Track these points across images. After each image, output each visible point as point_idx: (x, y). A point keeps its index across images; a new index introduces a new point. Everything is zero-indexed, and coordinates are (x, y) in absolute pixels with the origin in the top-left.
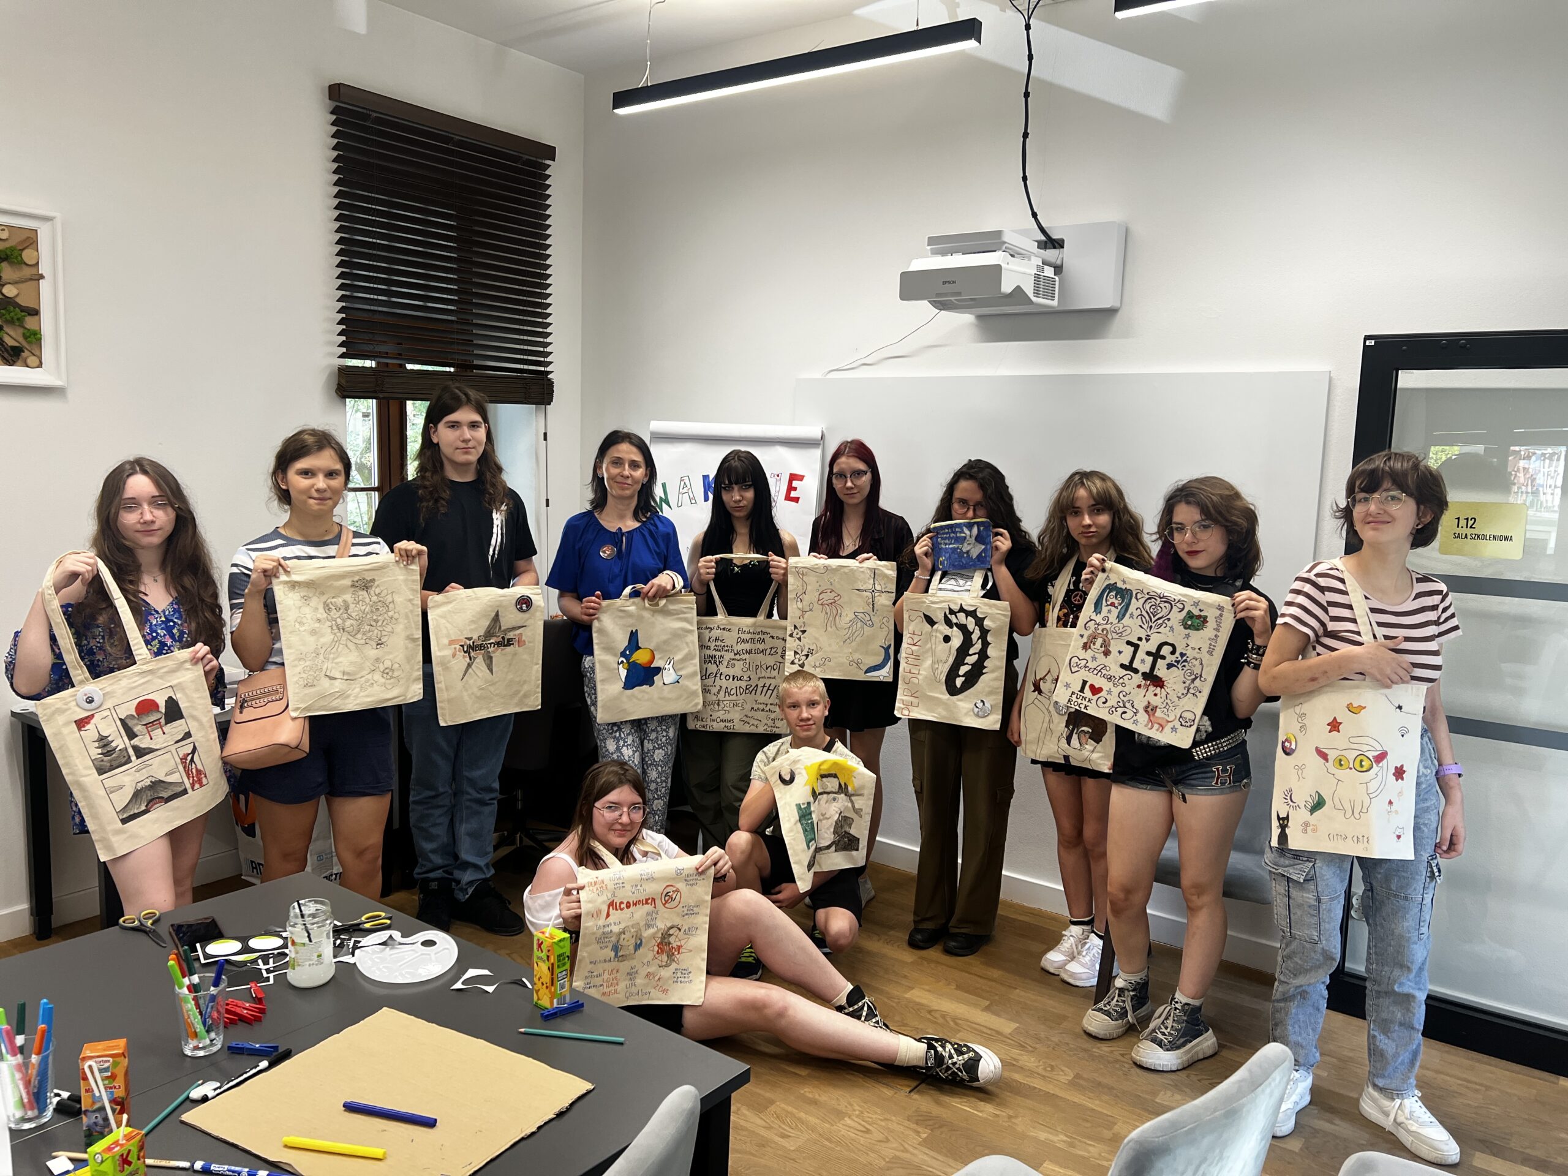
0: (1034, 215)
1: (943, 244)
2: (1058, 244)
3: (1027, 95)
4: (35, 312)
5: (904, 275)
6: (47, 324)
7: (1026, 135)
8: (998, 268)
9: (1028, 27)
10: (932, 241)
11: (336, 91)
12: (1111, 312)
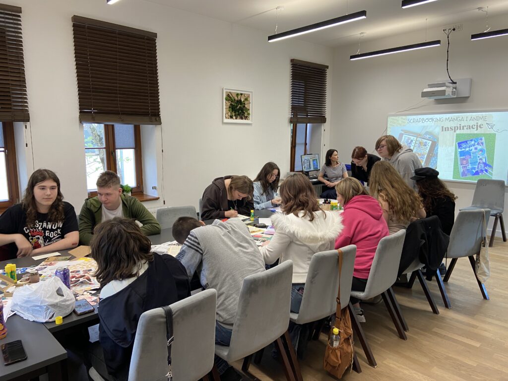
0: (450, 77)
1: (431, 86)
2: (456, 83)
3: (448, 51)
4: (249, 110)
5: (422, 92)
6: (250, 112)
7: (448, 60)
8: (445, 91)
9: (448, 37)
10: (429, 85)
11: (292, 61)
12: (468, 97)
